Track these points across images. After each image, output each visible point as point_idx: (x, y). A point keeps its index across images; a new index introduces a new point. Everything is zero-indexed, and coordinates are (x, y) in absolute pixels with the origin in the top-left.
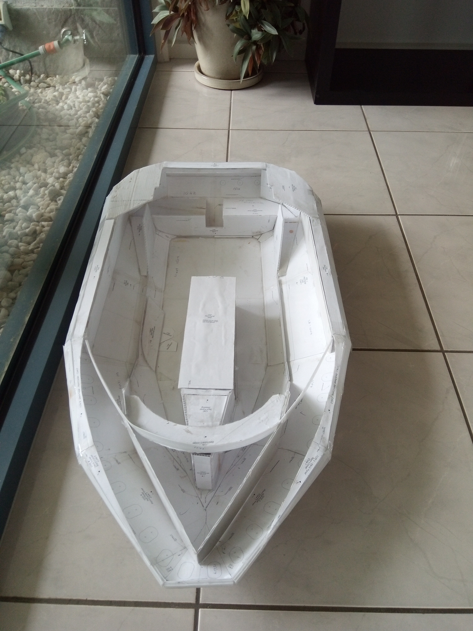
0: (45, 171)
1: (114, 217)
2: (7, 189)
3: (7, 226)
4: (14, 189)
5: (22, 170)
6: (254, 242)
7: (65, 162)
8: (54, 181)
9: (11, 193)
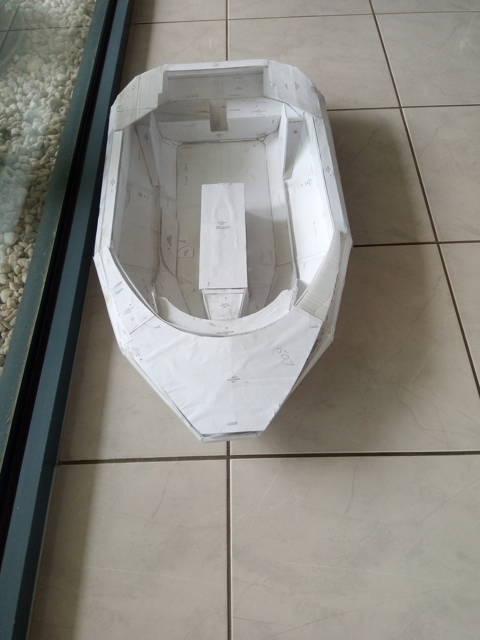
0: (42, 80)
1: (122, 128)
2: (8, 102)
3: (15, 141)
4: (15, 101)
5: (19, 79)
6: (259, 145)
7: (61, 68)
8: (53, 91)
9: (12, 106)
